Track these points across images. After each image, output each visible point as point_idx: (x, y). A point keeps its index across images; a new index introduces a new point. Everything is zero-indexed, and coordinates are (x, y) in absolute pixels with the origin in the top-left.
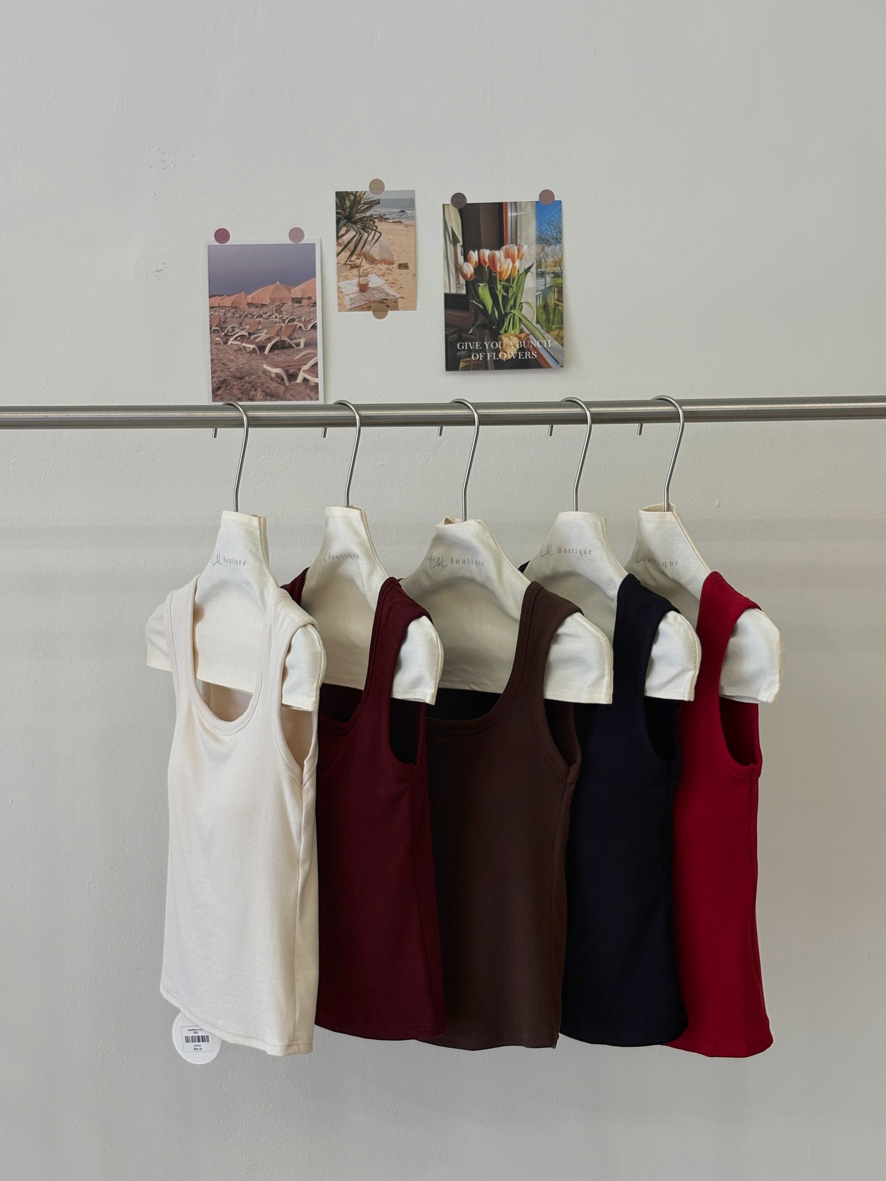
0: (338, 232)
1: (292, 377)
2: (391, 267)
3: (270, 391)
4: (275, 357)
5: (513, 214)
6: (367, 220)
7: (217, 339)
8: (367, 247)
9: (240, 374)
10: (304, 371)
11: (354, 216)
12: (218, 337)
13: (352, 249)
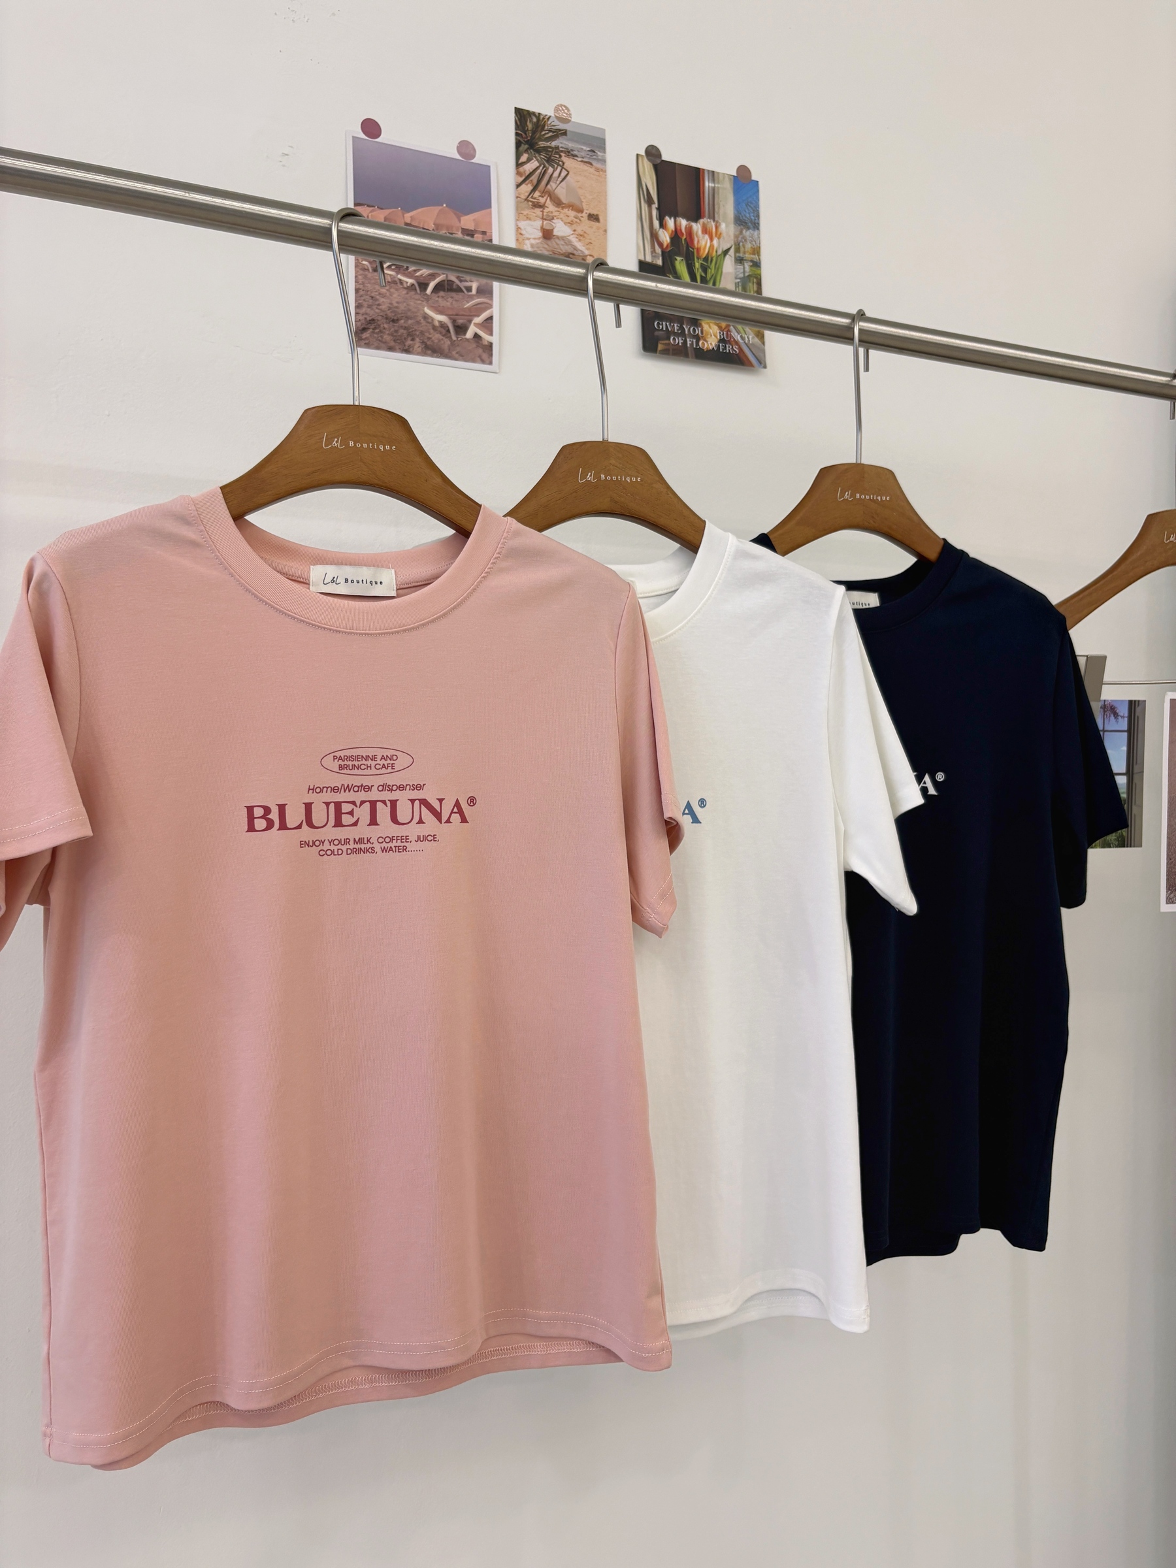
0: (518, 156)
1: (461, 329)
2: (579, 215)
3: (431, 343)
4: (440, 300)
5: (710, 185)
6: (552, 151)
7: (364, 262)
8: (553, 185)
9: (393, 314)
10: (474, 323)
11: (536, 143)
12: (366, 260)
13: (535, 182)
